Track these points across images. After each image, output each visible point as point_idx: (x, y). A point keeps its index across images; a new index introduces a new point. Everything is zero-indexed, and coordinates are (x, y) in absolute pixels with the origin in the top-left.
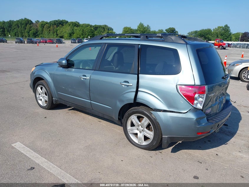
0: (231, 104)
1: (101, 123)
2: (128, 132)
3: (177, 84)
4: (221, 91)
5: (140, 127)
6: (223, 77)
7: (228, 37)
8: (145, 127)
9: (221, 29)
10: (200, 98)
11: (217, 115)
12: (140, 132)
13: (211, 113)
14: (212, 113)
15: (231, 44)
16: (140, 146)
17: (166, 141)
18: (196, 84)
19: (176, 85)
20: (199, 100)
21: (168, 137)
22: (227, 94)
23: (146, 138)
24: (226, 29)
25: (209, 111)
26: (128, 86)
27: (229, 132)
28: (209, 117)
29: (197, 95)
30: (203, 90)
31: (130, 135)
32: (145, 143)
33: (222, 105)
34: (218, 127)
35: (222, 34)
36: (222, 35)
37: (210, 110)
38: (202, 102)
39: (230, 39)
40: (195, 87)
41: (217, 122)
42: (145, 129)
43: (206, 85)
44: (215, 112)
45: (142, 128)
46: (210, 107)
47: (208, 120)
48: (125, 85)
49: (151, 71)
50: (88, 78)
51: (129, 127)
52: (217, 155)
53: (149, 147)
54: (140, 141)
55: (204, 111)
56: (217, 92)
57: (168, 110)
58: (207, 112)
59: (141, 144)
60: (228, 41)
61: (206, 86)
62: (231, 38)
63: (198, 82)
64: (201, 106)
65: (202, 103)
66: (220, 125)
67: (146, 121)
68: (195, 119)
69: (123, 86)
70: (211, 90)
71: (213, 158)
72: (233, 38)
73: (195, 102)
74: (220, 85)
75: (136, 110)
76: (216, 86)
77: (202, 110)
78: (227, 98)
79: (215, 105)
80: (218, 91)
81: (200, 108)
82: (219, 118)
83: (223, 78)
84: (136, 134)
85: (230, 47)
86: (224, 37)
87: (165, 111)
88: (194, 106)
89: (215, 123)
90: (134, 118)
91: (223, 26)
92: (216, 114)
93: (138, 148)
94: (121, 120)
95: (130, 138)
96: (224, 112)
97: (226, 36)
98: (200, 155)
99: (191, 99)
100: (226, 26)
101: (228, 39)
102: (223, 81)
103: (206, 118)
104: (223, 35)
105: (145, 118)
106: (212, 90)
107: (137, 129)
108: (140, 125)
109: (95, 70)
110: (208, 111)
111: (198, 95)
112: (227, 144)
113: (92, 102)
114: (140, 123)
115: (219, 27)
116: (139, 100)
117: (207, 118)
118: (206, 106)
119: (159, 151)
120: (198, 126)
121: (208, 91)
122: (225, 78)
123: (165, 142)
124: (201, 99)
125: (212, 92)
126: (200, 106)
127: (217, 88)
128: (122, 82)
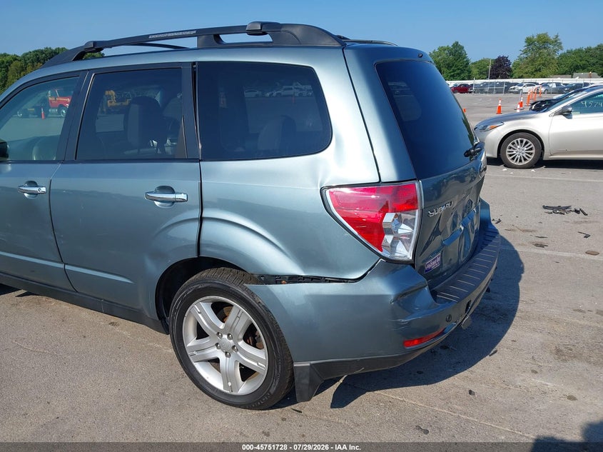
0: (496, 232)
1: (117, 329)
2: (191, 358)
3: (321, 184)
4: (464, 195)
5: (225, 336)
6: (467, 152)
7: (462, 71)
8: (241, 336)
9: (446, 52)
10: (403, 226)
11: (460, 271)
12: (226, 353)
13: (444, 269)
14: (445, 266)
15: (472, 85)
16: (231, 400)
17: (306, 381)
18: (383, 180)
19: (321, 190)
20: (400, 231)
21: (311, 365)
22: (481, 201)
23: (246, 373)
24: (457, 52)
25: (434, 262)
26: (173, 202)
27: (497, 310)
28: (438, 282)
29: (389, 217)
30: (410, 197)
31: (197, 365)
32: (244, 388)
33: (472, 236)
34: (466, 310)
35: (448, 64)
36: (449, 67)
37: (439, 259)
38: (410, 235)
39: (467, 74)
40: (382, 189)
41: (462, 297)
42: (242, 344)
43: (417, 179)
44: (454, 261)
45: (231, 341)
46: (437, 252)
47: (434, 294)
48: (162, 201)
49: (240, 149)
50: (43, 189)
51: (191, 341)
52: (471, 392)
53: (257, 402)
54: (230, 384)
55: (419, 263)
56: (454, 201)
57: (303, 274)
58: (429, 266)
59: (234, 393)
60: (463, 79)
61: (417, 184)
62: (470, 72)
63: (389, 173)
64: (408, 251)
65: (409, 241)
66: (473, 305)
67: (240, 317)
68: (392, 298)
69: (157, 203)
70: (434, 195)
71: (460, 408)
72: (475, 71)
73: (388, 239)
74: (461, 178)
75: (206, 285)
76: (451, 183)
77: (411, 264)
78: (483, 213)
79: (452, 239)
80: (457, 196)
81: (406, 259)
82: (468, 279)
83: (468, 154)
84: (215, 361)
85: (470, 92)
86: (454, 71)
87: (293, 279)
88: (385, 253)
89: (459, 301)
90: (202, 311)
91: (450, 46)
92: (458, 267)
93: (225, 406)
94: (165, 319)
95: (197, 376)
96: (481, 257)
97: (458, 69)
98: (421, 401)
99: (371, 231)
100: (456, 45)
101: (462, 75)
102: (468, 164)
103: (426, 289)
104: (451, 67)
105: (237, 308)
106: (439, 196)
107: (216, 345)
108: (224, 331)
109: (63, 162)
110: (433, 264)
111: (394, 214)
112: (495, 352)
113: (67, 267)
114: (222, 326)
115: (442, 49)
116: (208, 249)
117: (430, 288)
118: (424, 250)
119: (293, 407)
120: (404, 318)
121: (426, 200)
122: (474, 154)
123: (302, 382)
124: (404, 229)
125: (440, 200)
126: (404, 252)
127: (454, 186)
128: (151, 192)
